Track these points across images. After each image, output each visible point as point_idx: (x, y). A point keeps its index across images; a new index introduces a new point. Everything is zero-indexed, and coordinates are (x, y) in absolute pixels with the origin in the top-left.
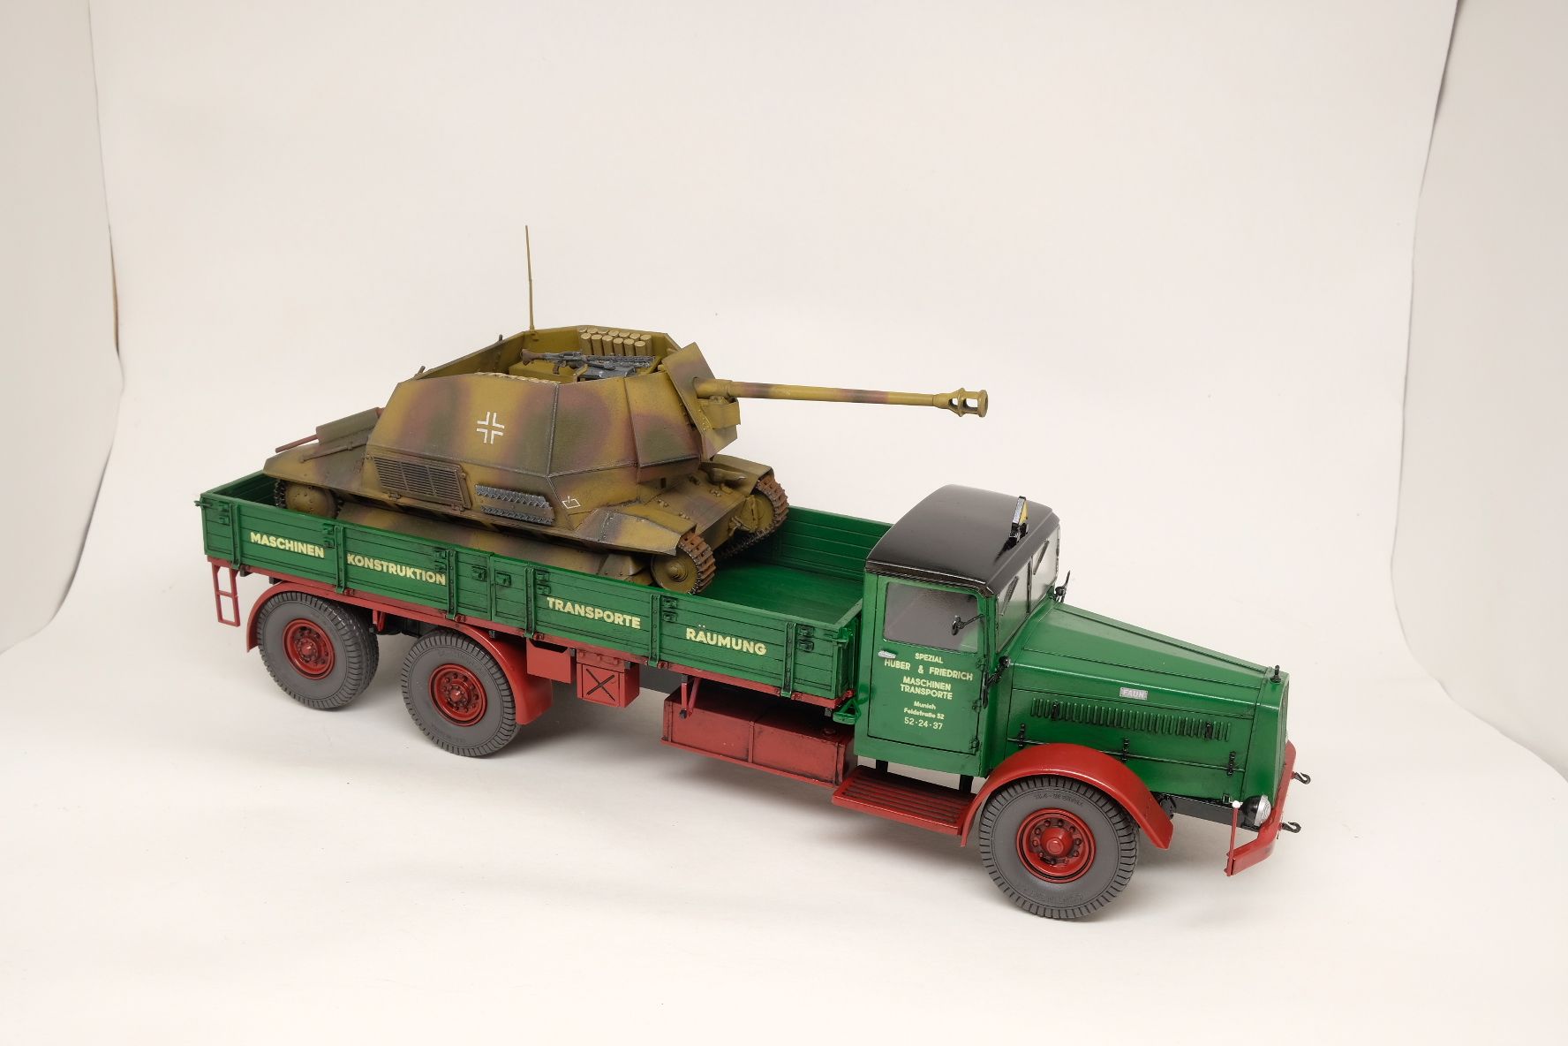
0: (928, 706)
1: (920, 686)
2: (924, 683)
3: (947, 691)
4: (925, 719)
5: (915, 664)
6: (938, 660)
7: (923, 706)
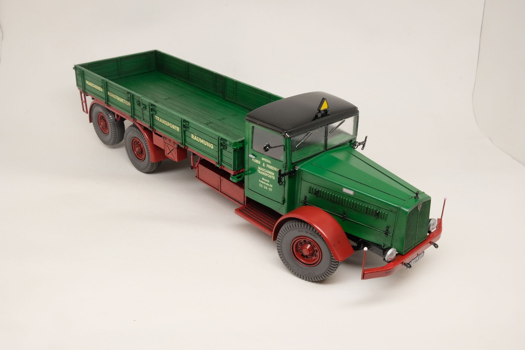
0: (267, 181)
2: (265, 171)
3: (273, 176)
4: (266, 186)
5: (262, 162)
6: (269, 162)
7: (265, 180)
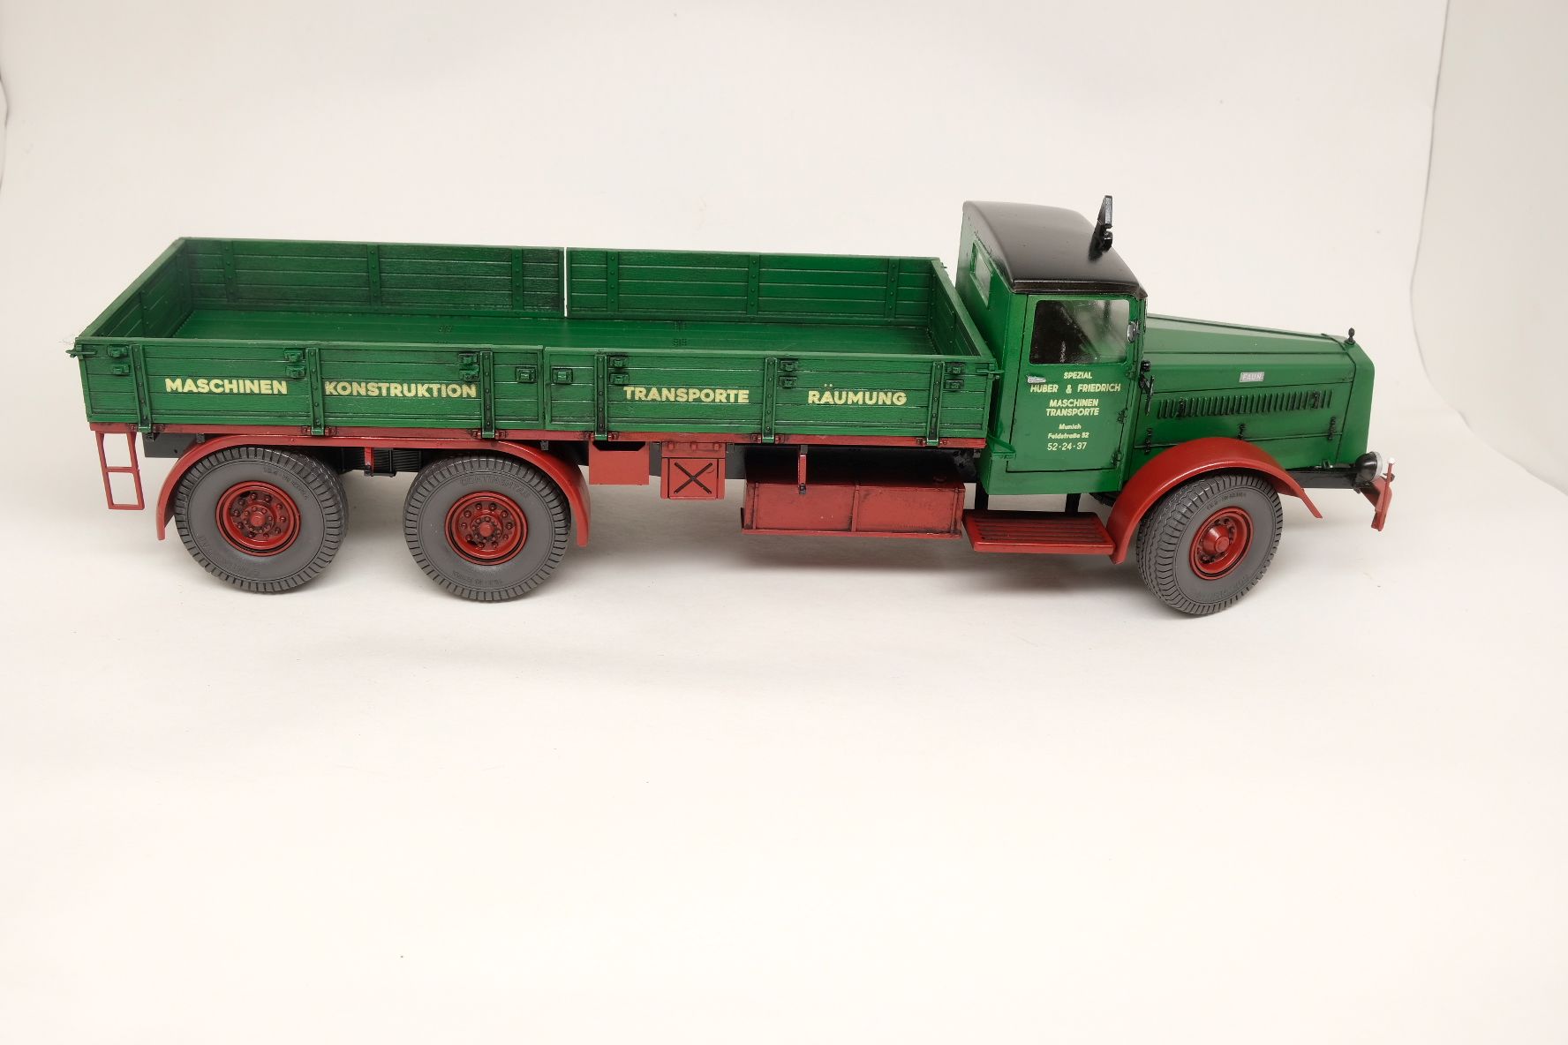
0: (1075, 427)
1: (1067, 407)
2: (1072, 403)
3: (1095, 407)
4: (1068, 441)
5: (1064, 384)
6: (1088, 376)
7: (1068, 427)
